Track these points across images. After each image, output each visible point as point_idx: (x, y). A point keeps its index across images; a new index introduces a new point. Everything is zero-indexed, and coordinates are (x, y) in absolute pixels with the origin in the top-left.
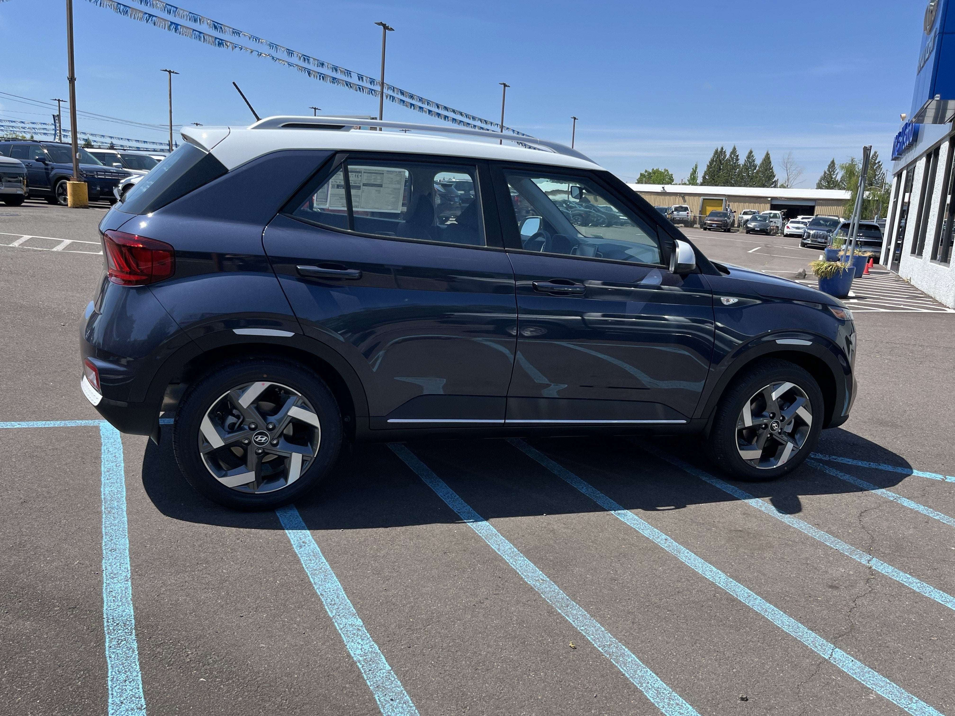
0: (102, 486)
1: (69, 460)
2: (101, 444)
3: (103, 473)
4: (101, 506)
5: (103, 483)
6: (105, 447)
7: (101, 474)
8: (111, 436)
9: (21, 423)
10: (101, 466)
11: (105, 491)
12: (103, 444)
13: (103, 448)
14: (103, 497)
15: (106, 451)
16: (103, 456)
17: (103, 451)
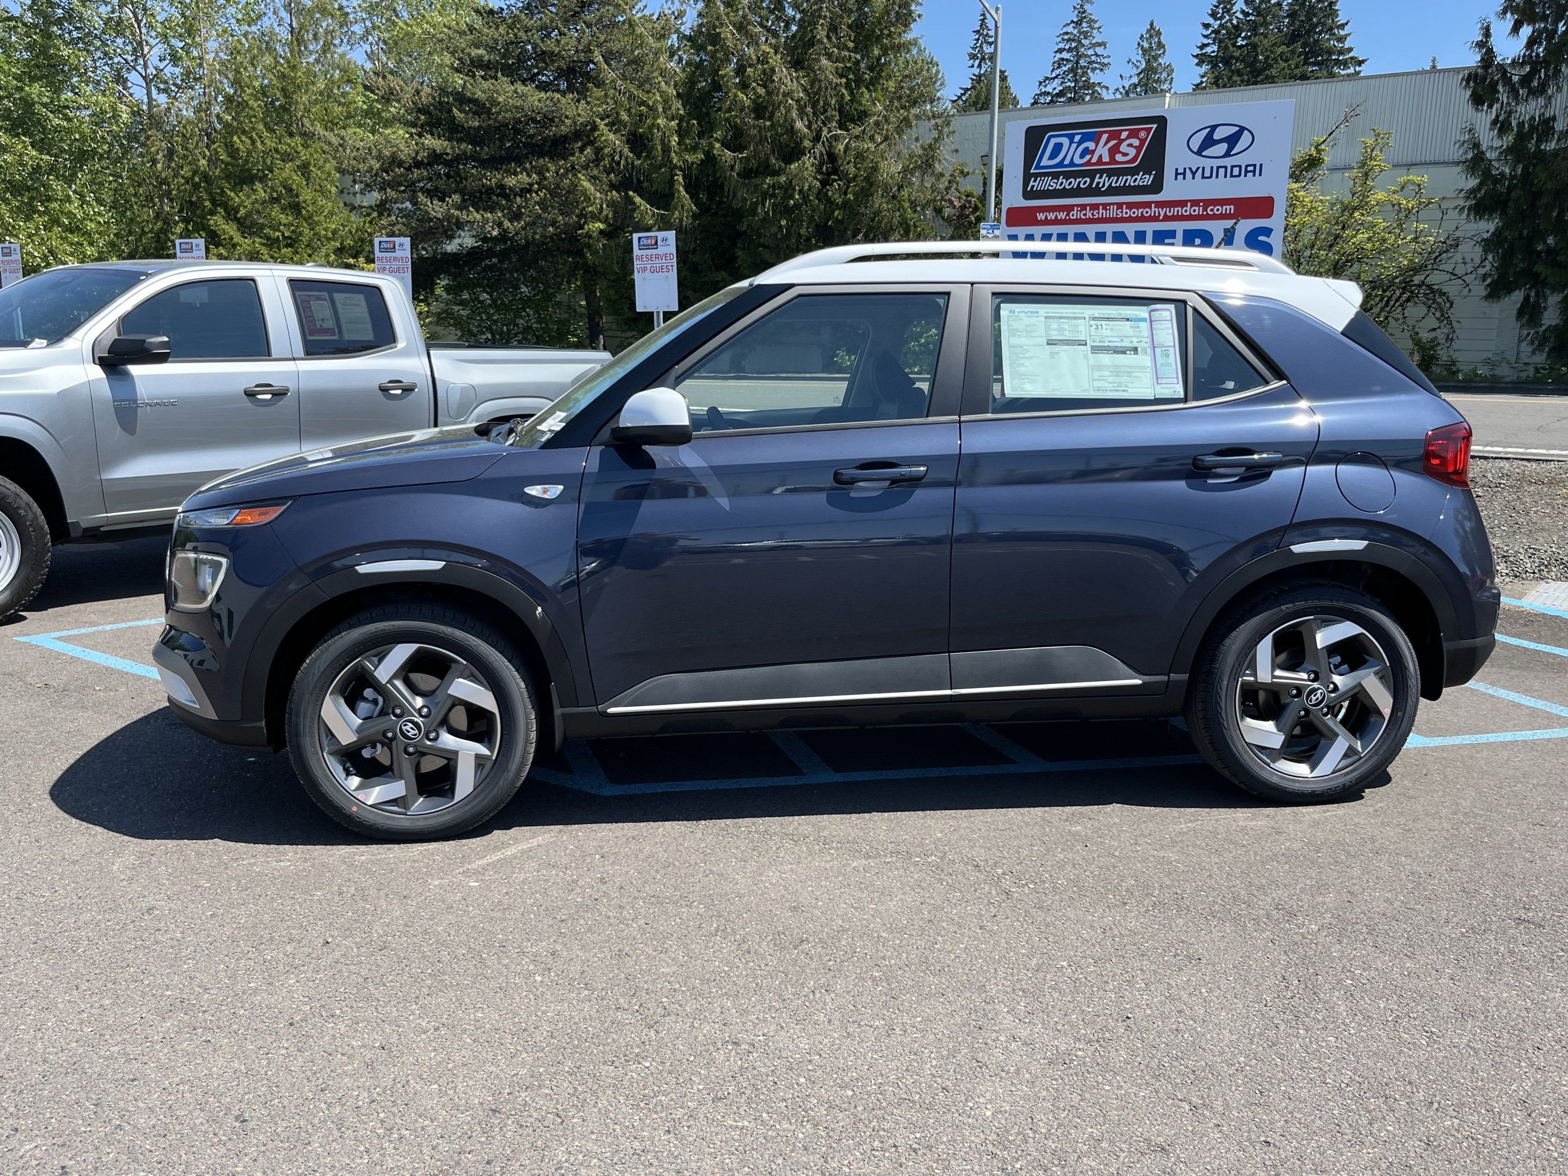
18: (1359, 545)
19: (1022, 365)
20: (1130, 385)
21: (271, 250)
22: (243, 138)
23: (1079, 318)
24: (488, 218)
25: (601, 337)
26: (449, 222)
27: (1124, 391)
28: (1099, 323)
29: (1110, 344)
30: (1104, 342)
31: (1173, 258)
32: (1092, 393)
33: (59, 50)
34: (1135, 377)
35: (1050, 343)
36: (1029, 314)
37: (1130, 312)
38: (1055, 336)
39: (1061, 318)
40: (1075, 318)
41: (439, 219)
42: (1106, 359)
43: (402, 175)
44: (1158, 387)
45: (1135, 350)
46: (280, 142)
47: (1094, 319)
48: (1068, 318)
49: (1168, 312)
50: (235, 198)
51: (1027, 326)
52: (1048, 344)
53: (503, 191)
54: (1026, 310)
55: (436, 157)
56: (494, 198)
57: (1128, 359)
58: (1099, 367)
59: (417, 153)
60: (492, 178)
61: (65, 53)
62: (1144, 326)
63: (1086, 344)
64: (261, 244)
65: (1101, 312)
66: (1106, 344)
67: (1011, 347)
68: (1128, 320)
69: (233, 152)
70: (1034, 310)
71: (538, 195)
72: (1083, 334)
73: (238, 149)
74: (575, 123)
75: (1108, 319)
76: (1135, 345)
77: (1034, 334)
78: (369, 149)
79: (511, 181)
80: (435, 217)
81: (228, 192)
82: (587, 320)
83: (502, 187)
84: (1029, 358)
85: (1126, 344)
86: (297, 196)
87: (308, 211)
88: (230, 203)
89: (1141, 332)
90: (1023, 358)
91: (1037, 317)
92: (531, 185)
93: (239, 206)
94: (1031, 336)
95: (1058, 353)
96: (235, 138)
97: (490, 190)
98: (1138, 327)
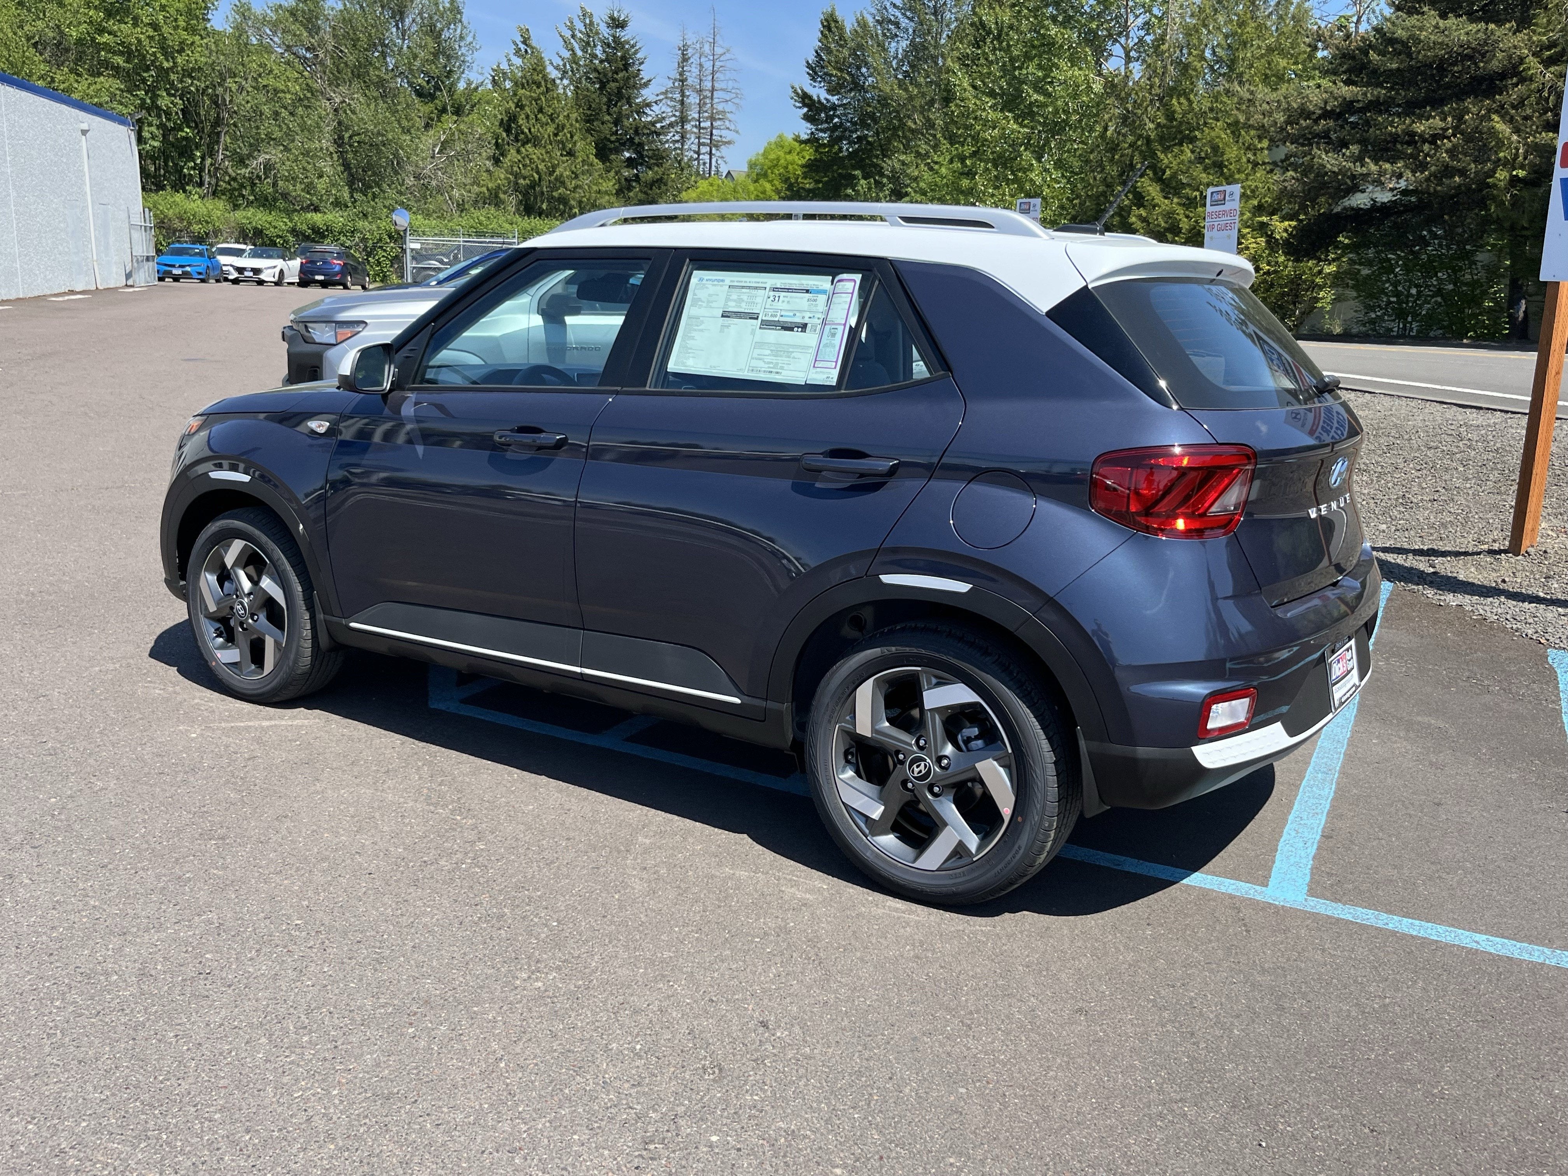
0: (1331, 798)
1: (1374, 844)
2: (1314, 858)
3: (1325, 814)
4: (1338, 778)
5: (1329, 801)
6: (1309, 850)
7: (1328, 813)
8: (1293, 868)
9: (1474, 946)
10: (1326, 823)
11: (1329, 792)
12: (1311, 857)
13: (1312, 851)
14: (1334, 786)
15: (1309, 844)
16: (1318, 837)
17: (1315, 847)
18: (962, 587)
19: (693, 338)
20: (786, 367)
21: (1187, 209)
22: (1182, 100)
23: (760, 288)
24: (1386, 170)
25: (1523, 302)
26: (1344, 175)
27: (777, 373)
28: (777, 294)
29: (782, 319)
30: (776, 316)
31: (901, 218)
32: (746, 373)
33: (1048, 30)
34: (794, 358)
35: (725, 315)
36: (716, 283)
37: (811, 283)
38: (732, 307)
39: (743, 287)
40: (756, 288)
41: (1334, 172)
42: (775, 336)
43: (1307, 127)
44: (813, 370)
45: (804, 327)
46: (1217, 101)
47: (775, 289)
48: (749, 287)
49: (851, 282)
50: (1165, 159)
51: (710, 295)
52: (723, 316)
53: (1412, 139)
54: (714, 278)
55: (1348, 106)
56: (1399, 146)
57: (795, 336)
58: (760, 345)
59: (1326, 103)
60: (1397, 126)
61: (1053, 33)
62: (822, 298)
63: (757, 318)
64: (1179, 204)
65: (783, 281)
66: (776, 319)
67: (690, 318)
68: (807, 291)
69: (1170, 116)
70: (721, 278)
71: (1451, 141)
72: (759, 306)
73: (1174, 112)
74: (1510, 57)
75: (788, 290)
76: (806, 320)
77: (713, 305)
78: (1278, 101)
79: (1420, 127)
80: (1330, 171)
81: (1159, 153)
82: (1508, 283)
83: (1412, 134)
84: (702, 330)
85: (798, 320)
86: (1223, 154)
87: (1229, 170)
88: (1159, 165)
89: (816, 305)
90: (695, 330)
91: (721, 286)
92: (1445, 130)
93: (1167, 167)
94: (711, 307)
95: (728, 327)
96: (1174, 101)
97: (1395, 138)
98: (815, 300)
